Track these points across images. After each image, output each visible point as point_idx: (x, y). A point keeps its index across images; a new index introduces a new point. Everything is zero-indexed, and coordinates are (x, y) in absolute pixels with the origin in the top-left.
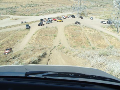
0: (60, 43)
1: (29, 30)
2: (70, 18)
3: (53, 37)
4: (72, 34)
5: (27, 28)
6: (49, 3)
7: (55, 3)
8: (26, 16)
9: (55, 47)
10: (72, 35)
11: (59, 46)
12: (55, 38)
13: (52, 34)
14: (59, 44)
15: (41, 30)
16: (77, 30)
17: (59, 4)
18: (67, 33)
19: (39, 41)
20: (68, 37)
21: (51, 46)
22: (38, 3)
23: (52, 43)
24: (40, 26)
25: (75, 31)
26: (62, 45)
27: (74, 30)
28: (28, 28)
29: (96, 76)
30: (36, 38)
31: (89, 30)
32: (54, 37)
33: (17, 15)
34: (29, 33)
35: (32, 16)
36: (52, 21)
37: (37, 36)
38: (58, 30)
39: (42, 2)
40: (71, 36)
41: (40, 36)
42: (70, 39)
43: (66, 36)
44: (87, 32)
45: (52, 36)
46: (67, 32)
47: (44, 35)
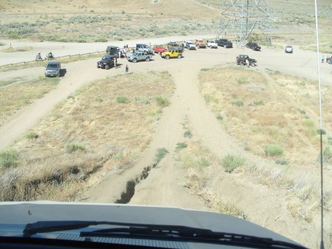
0: (188, 134)
1: (56, 83)
2: (213, 47)
3: (155, 107)
4: (234, 96)
5: (49, 76)
6: (142, 16)
7: (162, 14)
8: (63, 41)
9: (162, 153)
10: (235, 101)
11: (183, 146)
12: (160, 112)
13: (149, 94)
14: (183, 140)
15: (107, 81)
16: (248, 83)
17: (175, 16)
18: (214, 93)
19: (86, 123)
20: (219, 106)
21: (143, 148)
22: (111, 15)
23: (149, 135)
24: (103, 67)
25: (244, 87)
26: (199, 142)
27: (240, 82)
28: (55, 76)
29: (243, 236)
30: (77, 111)
31: (296, 84)
32: (158, 108)
33: (33, 39)
34: (51, 92)
35: (81, 42)
36: (152, 54)
37: (84, 102)
38: (172, 83)
39: (123, 13)
40: (233, 103)
41: (97, 104)
42: (233, 115)
43: (212, 104)
44: (291, 91)
45: (147, 103)
46: (215, 89)
47: (114, 101)
